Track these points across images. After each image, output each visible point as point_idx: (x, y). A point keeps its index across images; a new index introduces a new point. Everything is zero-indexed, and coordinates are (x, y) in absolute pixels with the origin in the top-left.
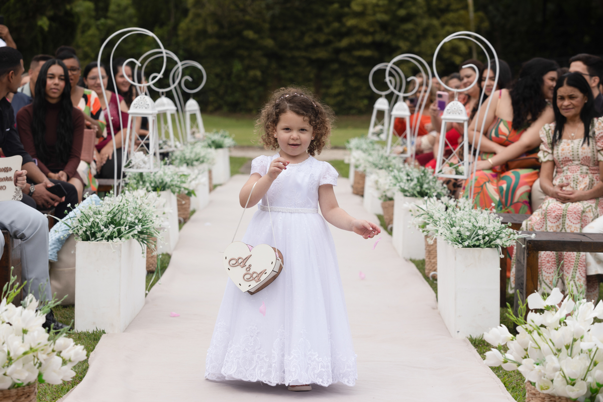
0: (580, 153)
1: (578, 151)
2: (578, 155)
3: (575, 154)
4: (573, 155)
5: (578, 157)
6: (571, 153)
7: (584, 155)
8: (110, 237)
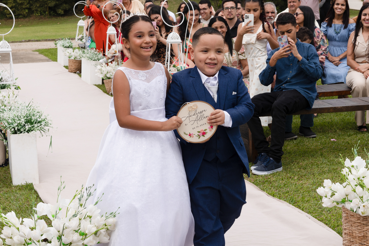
0: (231, 60)
1: (230, 60)
2: (230, 61)
3: (229, 61)
4: (228, 62)
5: (231, 63)
6: (227, 61)
7: (234, 61)
8: (28, 131)
